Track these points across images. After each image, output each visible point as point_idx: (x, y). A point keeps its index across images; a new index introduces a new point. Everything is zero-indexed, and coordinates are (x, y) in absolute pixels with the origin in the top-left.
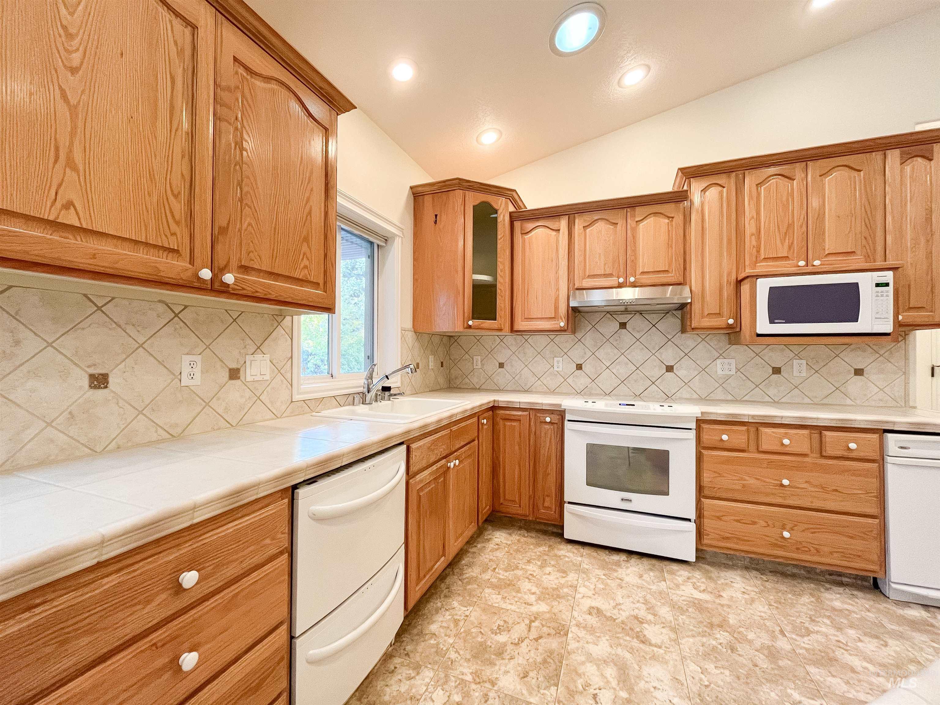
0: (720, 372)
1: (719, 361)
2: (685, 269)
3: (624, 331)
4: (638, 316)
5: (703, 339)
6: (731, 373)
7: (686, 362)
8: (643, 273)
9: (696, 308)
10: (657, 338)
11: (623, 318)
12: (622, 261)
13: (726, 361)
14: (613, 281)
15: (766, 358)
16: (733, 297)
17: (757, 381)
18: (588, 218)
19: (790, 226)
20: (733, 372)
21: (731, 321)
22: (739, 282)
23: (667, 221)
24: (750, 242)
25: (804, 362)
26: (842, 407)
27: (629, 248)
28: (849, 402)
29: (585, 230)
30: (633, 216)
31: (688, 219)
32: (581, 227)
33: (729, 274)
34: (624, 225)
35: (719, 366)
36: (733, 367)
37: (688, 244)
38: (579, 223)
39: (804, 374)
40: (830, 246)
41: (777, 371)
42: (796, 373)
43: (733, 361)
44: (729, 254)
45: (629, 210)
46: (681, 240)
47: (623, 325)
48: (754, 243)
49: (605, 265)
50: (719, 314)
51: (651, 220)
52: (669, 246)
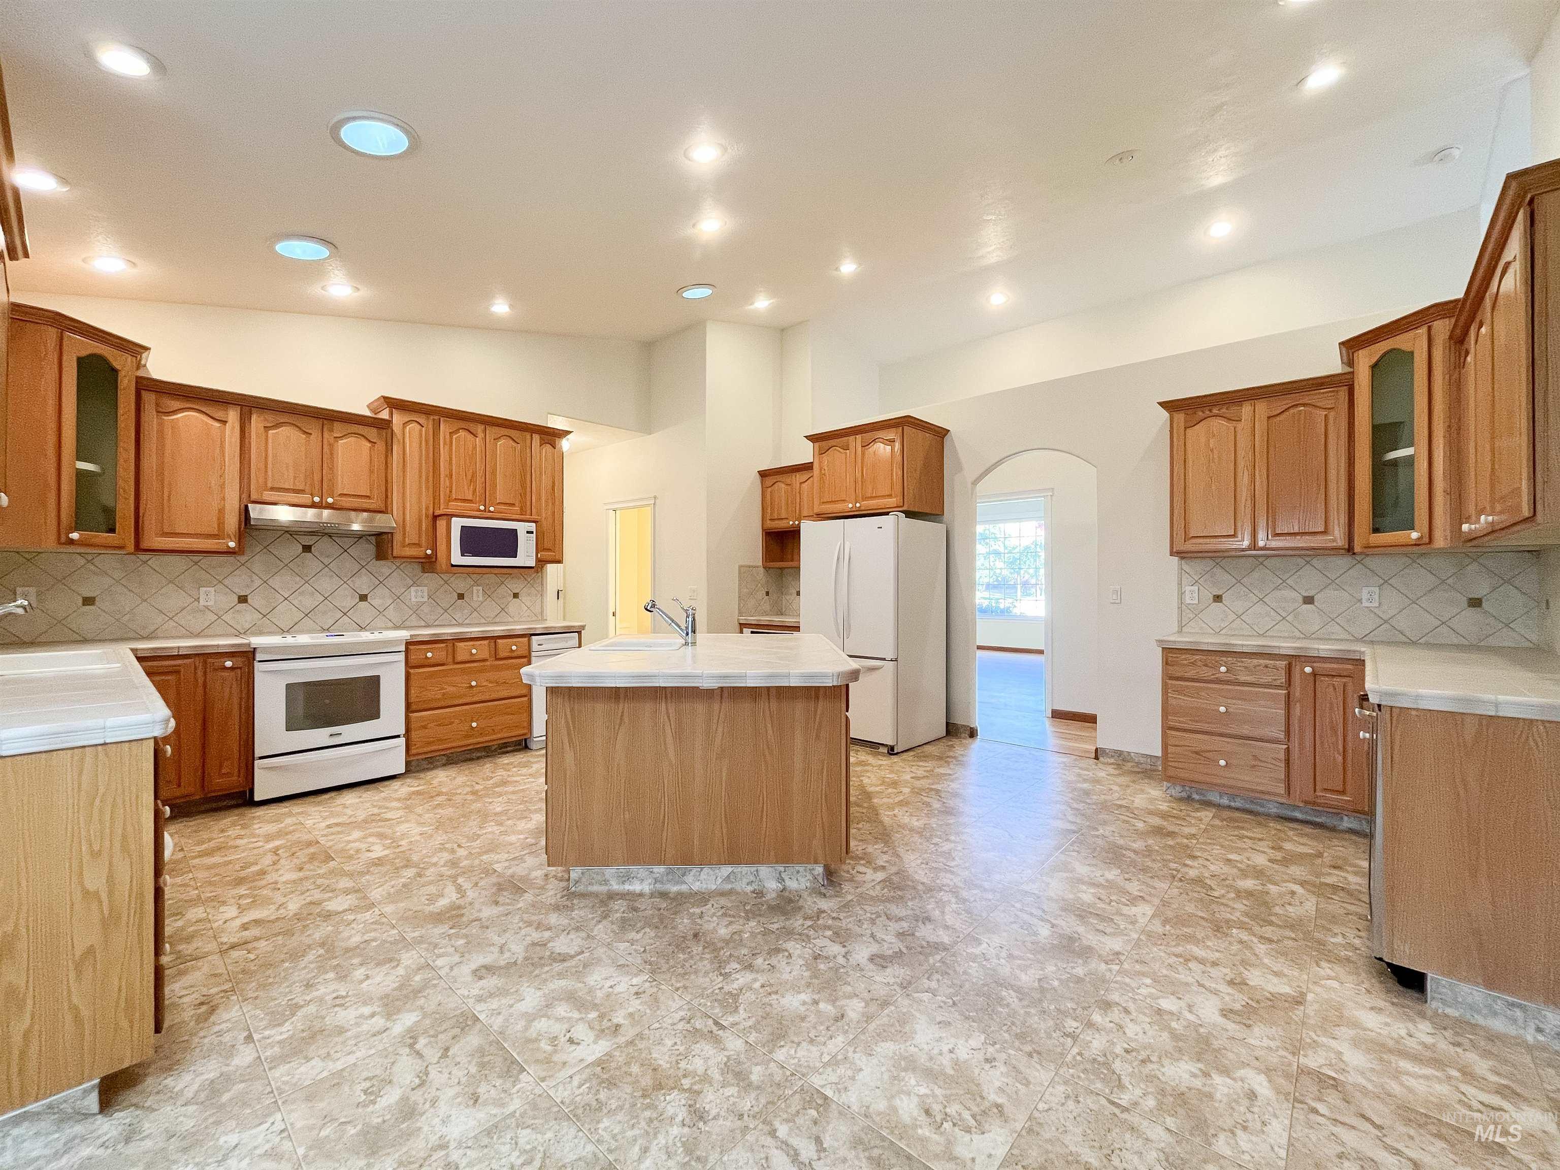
0: (413, 599)
1: (413, 589)
2: (387, 497)
3: (308, 555)
4: (326, 538)
5: (398, 567)
6: (422, 600)
7: (381, 590)
8: (342, 495)
9: (398, 538)
10: (350, 565)
11: (307, 541)
12: (317, 477)
13: (420, 588)
14: (305, 498)
15: (453, 586)
16: (431, 530)
17: (445, 605)
18: (271, 418)
19: (474, 475)
20: (426, 599)
21: (429, 552)
22: (435, 518)
23: (369, 445)
24: (444, 482)
25: (480, 588)
26: (507, 623)
27: (325, 465)
28: (510, 619)
29: (266, 432)
30: (331, 430)
31: (390, 448)
32: (261, 425)
33: (427, 508)
34: (320, 439)
35: (413, 594)
36: (426, 594)
37: (389, 471)
38: (256, 422)
39: (481, 599)
40: (500, 496)
41: (461, 596)
42: (475, 598)
43: (425, 589)
44: (427, 488)
45: (325, 422)
46: (383, 467)
47: (307, 549)
48: (448, 484)
49: (295, 478)
50: (418, 545)
51: (351, 440)
52: (371, 472)
